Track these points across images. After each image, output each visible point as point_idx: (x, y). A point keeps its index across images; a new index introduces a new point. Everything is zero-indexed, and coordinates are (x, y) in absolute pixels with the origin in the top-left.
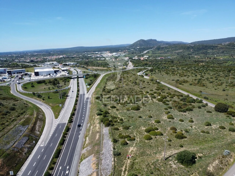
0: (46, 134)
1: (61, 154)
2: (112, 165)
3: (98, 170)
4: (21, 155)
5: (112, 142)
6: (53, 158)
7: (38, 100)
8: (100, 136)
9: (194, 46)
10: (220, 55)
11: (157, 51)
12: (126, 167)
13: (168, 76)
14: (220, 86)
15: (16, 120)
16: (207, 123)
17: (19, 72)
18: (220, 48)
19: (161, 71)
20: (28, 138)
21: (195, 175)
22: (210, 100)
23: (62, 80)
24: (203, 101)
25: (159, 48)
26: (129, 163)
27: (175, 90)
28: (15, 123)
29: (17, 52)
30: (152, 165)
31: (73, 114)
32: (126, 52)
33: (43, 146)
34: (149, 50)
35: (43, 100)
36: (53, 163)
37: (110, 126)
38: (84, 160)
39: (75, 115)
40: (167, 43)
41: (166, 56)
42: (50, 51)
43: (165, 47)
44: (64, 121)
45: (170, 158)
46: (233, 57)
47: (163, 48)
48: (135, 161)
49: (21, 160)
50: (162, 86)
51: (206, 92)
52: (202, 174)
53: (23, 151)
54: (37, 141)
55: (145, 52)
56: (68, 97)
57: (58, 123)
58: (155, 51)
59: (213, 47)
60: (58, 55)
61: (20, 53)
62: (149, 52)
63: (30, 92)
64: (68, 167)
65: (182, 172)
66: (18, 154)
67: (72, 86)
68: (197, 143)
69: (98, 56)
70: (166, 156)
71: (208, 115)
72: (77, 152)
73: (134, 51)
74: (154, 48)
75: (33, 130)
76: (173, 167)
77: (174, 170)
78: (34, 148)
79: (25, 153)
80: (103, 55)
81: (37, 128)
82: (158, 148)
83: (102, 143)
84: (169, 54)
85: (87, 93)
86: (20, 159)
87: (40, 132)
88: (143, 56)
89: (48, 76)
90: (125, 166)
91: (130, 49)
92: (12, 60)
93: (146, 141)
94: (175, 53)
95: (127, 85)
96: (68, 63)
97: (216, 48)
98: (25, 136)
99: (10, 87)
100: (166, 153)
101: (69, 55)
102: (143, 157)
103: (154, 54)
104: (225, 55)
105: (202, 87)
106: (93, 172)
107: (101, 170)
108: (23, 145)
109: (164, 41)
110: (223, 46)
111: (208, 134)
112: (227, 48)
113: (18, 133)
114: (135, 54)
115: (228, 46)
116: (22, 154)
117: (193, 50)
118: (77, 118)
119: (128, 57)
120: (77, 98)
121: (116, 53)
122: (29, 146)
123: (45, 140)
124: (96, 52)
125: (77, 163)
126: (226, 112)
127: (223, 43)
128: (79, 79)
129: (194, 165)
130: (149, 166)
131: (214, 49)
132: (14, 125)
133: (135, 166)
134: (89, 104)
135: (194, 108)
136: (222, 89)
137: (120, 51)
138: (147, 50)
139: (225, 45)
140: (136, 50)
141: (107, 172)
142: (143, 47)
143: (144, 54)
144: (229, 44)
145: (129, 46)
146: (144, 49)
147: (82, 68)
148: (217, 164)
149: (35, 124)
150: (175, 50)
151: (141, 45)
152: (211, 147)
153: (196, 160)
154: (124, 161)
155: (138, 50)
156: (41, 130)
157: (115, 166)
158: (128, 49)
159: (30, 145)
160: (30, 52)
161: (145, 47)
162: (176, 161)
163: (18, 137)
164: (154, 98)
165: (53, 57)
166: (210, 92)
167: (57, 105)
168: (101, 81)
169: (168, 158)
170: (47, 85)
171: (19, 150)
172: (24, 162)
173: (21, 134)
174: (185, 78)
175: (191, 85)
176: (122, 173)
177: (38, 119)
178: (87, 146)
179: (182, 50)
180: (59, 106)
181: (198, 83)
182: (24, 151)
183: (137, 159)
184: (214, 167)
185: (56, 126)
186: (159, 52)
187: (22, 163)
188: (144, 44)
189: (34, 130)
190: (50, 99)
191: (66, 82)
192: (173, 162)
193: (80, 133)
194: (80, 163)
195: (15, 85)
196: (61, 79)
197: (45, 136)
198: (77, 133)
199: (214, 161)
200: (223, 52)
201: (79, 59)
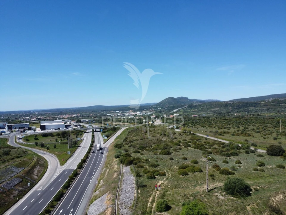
0: (46, 179)
1: (64, 197)
2: (134, 197)
3: (115, 205)
4: (7, 198)
5: (134, 176)
6: (52, 201)
7: (40, 149)
8: (118, 175)
9: (233, 103)
10: (264, 112)
11: (189, 110)
12: (154, 198)
13: (204, 129)
14: (271, 136)
15: (9, 162)
16: (259, 162)
17: (21, 127)
18: (263, 105)
19: (196, 125)
20: (21, 180)
21: (253, 206)
22: (260, 146)
23: (73, 134)
24: (250, 147)
25: (191, 107)
26: (158, 195)
27: (214, 140)
28: (7, 164)
29: (22, 112)
30: (190, 196)
31: (84, 161)
32: (152, 110)
33: (41, 190)
34: (180, 108)
35: (48, 149)
36: (52, 206)
37: (132, 164)
38: (95, 201)
39: (87, 162)
40: (200, 101)
41: (200, 114)
42: (61, 110)
43: (198, 105)
44: (72, 167)
45: (214, 190)
46: (280, 114)
47: (196, 106)
48: (166, 193)
49: (7, 203)
50: (198, 137)
51: (254, 141)
52: (263, 206)
53: (12, 194)
54: (33, 186)
55: (175, 110)
56: (79, 147)
57: (64, 169)
58: (187, 109)
59: (255, 104)
60: (71, 114)
61: (26, 112)
62: (179, 111)
63: (31, 144)
64: (72, 210)
65: (234, 203)
66: (4, 195)
67: (85, 139)
68: (250, 178)
69: (119, 115)
70: (209, 189)
71: (259, 159)
72: (85, 195)
73: (162, 110)
74: (185, 106)
75: (30, 172)
76: (220, 198)
77: (223, 202)
78: (27, 192)
79: (14, 196)
80: (125, 114)
81: (35, 172)
82: (197, 181)
83: (121, 181)
84: (203, 113)
85: (104, 143)
86: (5, 202)
87: (39, 177)
88: (173, 114)
89: (57, 130)
90: (152, 197)
91: (157, 108)
92: (15, 119)
93: (181, 176)
94: (211, 111)
95: (154, 136)
96: (82, 120)
97: (259, 105)
98: (18, 177)
99: (8, 139)
100: (209, 186)
101: (84, 115)
102: (177, 189)
103: (185, 112)
104: (271, 112)
105: (247, 136)
106: (107, 208)
107: (118, 205)
108: (12, 187)
109: (197, 100)
110: (267, 102)
111: (263, 172)
112: (272, 104)
113: (9, 173)
114: (163, 113)
115: (272, 103)
116: (9, 197)
117: (231, 108)
118: (89, 165)
119: (154, 115)
120: (91, 148)
121: (140, 112)
122: (21, 188)
123: (44, 185)
124: (117, 112)
125: (85, 205)
126: (282, 155)
127: (266, 100)
128: (95, 133)
129: (249, 197)
130: (186, 197)
131: (257, 106)
132: (5, 166)
133: (167, 197)
134: (106, 152)
135: (240, 153)
136: (272, 138)
137: (145, 110)
138: (178, 108)
139: (269, 101)
140: (165, 109)
141: (127, 205)
142: (172, 105)
143: (174, 113)
144: (273, 100)
145: (156, 104)
146: (174, 108)
147: (99, 124)
148: (283, 199)
149: (34, 167)
150: (210, 109)
151: (169, 103)
152: (270, 182)
153: (251, 192)
154: (151, 192)
155: (166, 109)
156: (40, 175)
157: (138, 198)
158: (154, 108)
159: (23, 188)
160: (38, 111)
161: (175, 105)
162: (223, 192)
163: (7, 178)
164: (189, 146)
165: (65, 116)
166: (258, 141)
167: (65, 153)
168: (122, 134)
169: (213, 189)
170: (54, 137)
171: (5, 192)
172: (10, 206)
173: (12, 175)
174: (226, 130)
175: (233, 135)
176: (149, 204)
177: (38, 164)
178: (101, 187)
179: (219, 108)
180: (66, 154)
181: (242, 134)
182: (14, 193)
183: (169, 191)
184: (279, 201)
185: (61, 172)
186: (192, 110)
187: (7, 207)
188: (173, 102)
189: (31, 174)
190: (56, 149)
191: (78, 135)
192: (220, 193)
193: (92, 177)
194: (89, 206)
195: (14, 137)
196: (72, 132)
197: (44, 181)
198: (88, 178)
199: (277, 195)
200: (268, 110)
201: (96, 118)
